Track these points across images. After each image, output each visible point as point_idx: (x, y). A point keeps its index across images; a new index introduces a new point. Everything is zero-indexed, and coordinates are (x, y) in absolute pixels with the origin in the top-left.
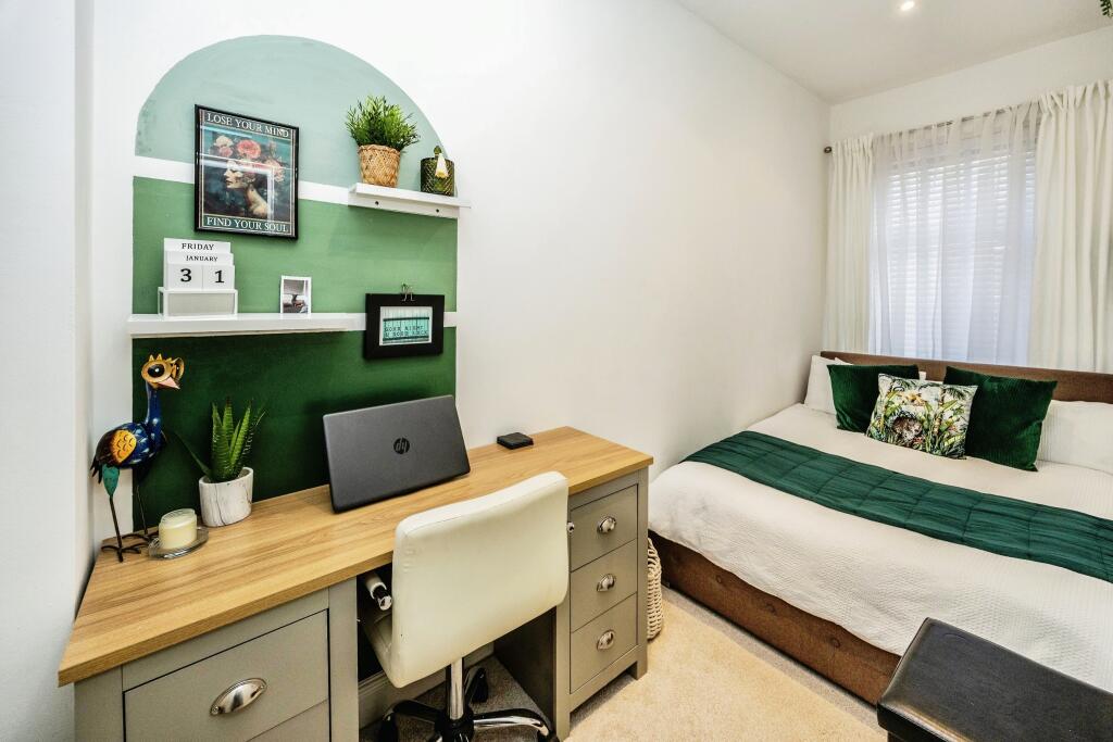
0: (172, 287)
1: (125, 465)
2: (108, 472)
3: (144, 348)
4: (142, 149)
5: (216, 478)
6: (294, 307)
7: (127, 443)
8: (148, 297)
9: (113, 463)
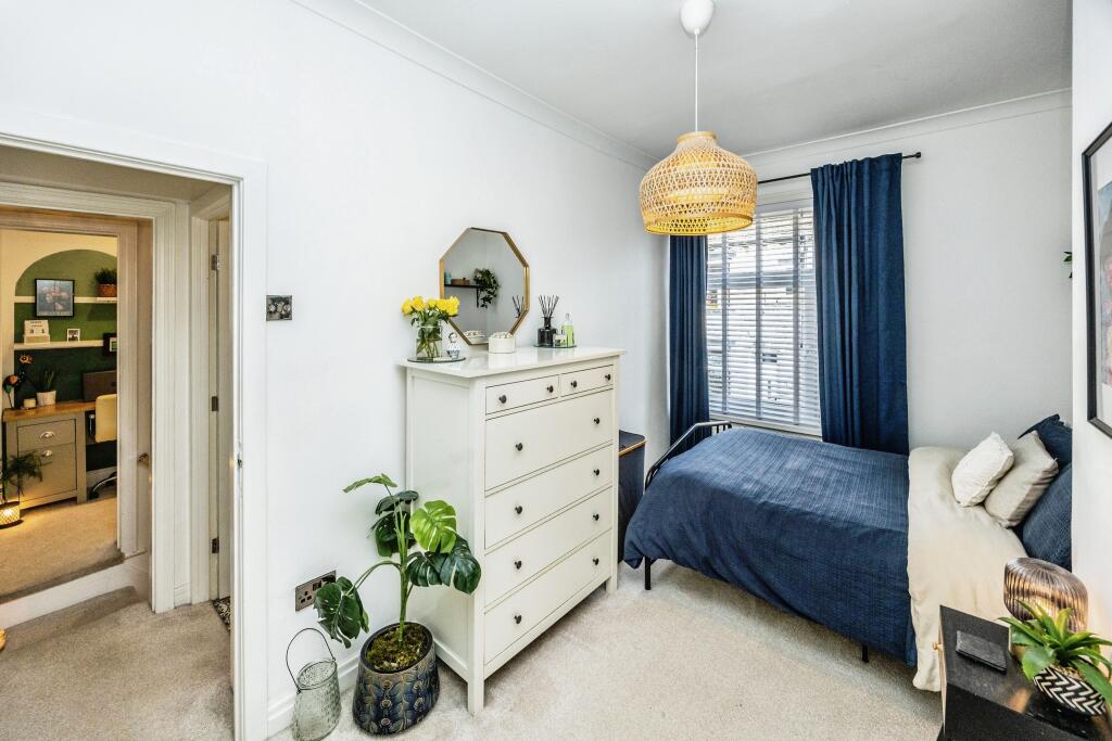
0: (27, 334)
1: (13, 385)
2: (8, 387)
3: (18, 354)
4: (17, 294)
5: (43, 391)
6: (73, 339)
7: (15, 380)
8: (19, 337)
9: (10, 384)
